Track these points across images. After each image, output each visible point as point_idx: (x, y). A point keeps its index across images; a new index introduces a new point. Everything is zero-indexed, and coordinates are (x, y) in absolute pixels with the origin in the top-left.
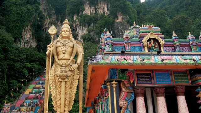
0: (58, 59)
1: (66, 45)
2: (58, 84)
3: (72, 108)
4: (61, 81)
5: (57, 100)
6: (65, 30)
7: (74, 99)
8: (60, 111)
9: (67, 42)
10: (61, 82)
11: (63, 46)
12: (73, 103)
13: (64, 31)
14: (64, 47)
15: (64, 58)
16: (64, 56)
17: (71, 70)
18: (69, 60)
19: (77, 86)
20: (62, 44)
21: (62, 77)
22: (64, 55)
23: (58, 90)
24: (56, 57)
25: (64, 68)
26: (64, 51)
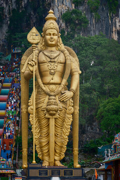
0: (44, 84)
1: (55, 60)
2: (44, 122)
3: (64, 156)
4: (49, 117)
5: (44, 144)
6: (52, 33)
7: (66, 144)
8: (49, 159)
9: (55, 55)
10: (49, 119)
11: (51, 62)
12: (66, 149)
13: (50, 34)
14: (52, 64)
15: (52, 81)
16: (52, 79)
17: (63, 101)
18: (60, 84)
19: (70, 123)
20: (48, 58)
21: (51, 112)
22: (52, 76)
23: (45, 130)
24: (40, 80)
25: (53, 97)
26: (52, 71)
